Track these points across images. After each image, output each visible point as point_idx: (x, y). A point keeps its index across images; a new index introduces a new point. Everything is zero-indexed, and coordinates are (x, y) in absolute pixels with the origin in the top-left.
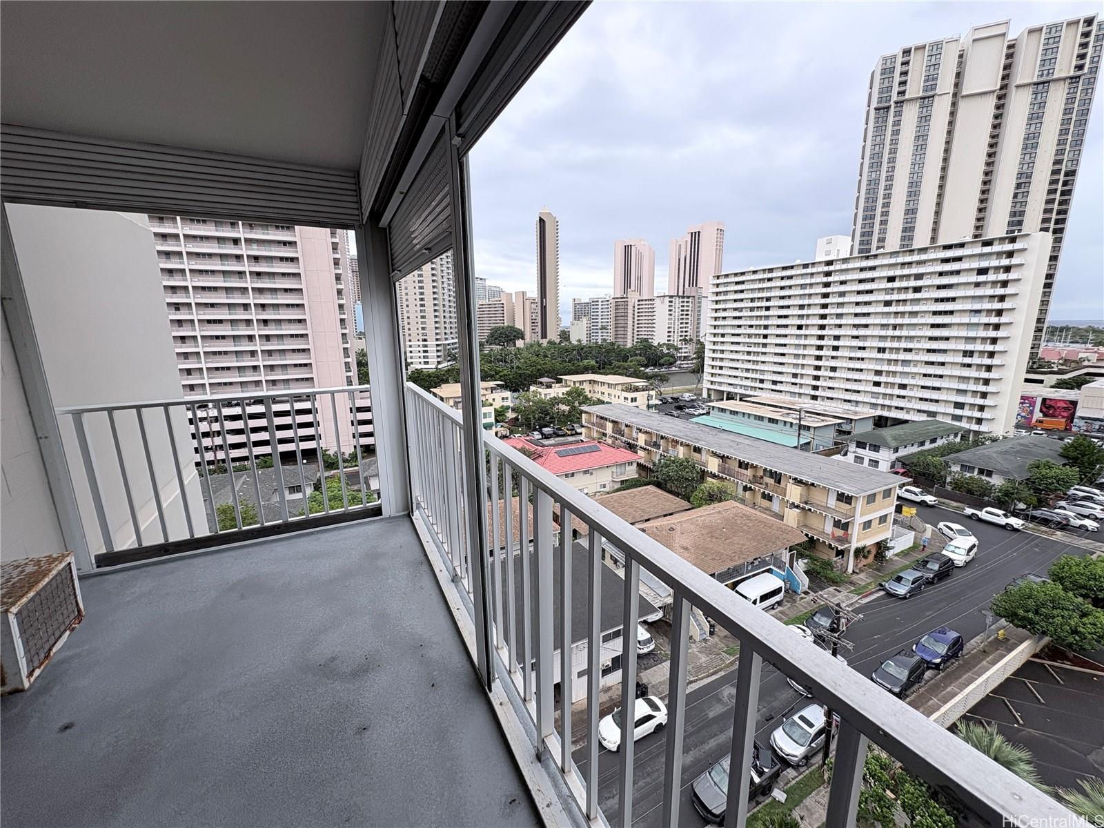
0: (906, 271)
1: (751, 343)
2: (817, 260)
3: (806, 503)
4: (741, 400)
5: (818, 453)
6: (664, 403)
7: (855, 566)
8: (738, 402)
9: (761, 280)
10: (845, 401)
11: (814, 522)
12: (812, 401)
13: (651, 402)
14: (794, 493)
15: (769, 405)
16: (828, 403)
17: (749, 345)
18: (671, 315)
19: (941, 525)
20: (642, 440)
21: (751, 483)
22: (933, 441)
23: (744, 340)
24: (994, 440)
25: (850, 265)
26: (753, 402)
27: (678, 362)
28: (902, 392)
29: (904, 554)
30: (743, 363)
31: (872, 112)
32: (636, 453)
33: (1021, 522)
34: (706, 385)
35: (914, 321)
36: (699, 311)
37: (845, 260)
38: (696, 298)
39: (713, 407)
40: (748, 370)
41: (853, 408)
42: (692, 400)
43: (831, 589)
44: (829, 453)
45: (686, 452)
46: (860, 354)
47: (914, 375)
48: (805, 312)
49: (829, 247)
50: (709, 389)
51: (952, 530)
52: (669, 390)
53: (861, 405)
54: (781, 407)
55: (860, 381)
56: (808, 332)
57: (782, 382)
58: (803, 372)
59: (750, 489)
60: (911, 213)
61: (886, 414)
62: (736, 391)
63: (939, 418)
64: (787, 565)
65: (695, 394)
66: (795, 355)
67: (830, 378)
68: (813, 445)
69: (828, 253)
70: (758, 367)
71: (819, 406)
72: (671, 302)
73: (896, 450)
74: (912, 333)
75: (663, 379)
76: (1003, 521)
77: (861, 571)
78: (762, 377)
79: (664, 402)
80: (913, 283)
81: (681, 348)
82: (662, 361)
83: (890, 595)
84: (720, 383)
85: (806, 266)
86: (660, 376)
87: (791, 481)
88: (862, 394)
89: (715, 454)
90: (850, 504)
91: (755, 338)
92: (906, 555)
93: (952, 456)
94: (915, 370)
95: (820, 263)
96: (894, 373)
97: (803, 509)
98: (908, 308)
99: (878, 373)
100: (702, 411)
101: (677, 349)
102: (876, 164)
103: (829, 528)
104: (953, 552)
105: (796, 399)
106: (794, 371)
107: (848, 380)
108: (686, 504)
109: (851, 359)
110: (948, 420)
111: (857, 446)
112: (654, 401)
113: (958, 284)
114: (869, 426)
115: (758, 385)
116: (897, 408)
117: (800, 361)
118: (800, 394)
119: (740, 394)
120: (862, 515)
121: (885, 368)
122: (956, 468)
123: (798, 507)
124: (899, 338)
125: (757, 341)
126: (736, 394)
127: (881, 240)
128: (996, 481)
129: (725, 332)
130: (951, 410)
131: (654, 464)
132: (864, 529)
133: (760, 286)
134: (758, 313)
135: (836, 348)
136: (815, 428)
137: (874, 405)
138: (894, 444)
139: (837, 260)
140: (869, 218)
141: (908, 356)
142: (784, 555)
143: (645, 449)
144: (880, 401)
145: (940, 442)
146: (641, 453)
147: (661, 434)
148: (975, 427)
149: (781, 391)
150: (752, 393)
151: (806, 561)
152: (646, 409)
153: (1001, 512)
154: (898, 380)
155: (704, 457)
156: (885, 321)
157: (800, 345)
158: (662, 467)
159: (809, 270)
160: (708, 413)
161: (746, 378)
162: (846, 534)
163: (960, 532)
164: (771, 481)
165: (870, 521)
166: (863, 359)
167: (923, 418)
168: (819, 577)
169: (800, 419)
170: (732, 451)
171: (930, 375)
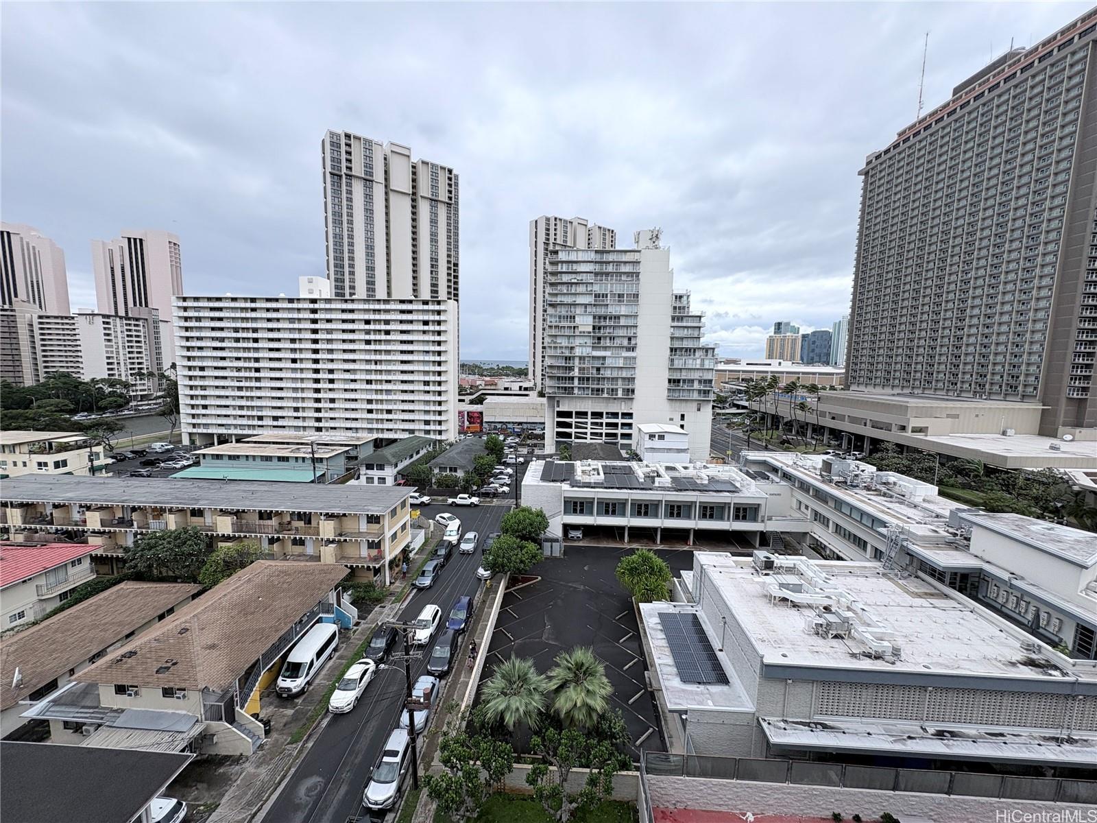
0: (377, 317)
1: (242, 377)
2: (301, 297)
3: (341, 535)
4: (238, 441)
5: (334, 483)
6: (118, 461)
7: (391, 577)
8: (234, 444)
9: (242, 309)
10: (347, 429)
11: (350, 551)
12: (317, 433)
13: (96, 463)
14: (327, 529)
15: (274, 443)
16: (332, 433)
17: (239, 379)
18: (109, 340)
19: (438, 517)
20: (94, 521)
21: (278, 533)
22: (418, 453)
23: (232, 374)
24: (451, 445)
25: (333, 306)
26: (255, 442)
27: (133, 403)
28: (390, 416)
29: (421, 550)
30: (234, 400)
31: (328, 175)
32: (86, 542)
33: (477, 499)
34: (185, 430)
35: (389, 358)
36: (157, 338)
37: (328, 301)
38: (151, 321)
39: (204, 455)
40: (241, 408)
41: (354, 435)
42: (168, 450)
43: (377, 609)
44: (343, 480)
45: (179, 520)
46: (352, 386)
47: (395, 401)
48: (297, 346)
49: (311, 286)
50: (190, 434)
51: (444, 518)
52: (124, 442)
53: (360, 431)
54: (288, 443)
55: (356, 410)
56: (303, 366)
57: (283, 417)
58: (304, 405)
59: (278, 539)
60: (370, 269)
61: (381, 436)
62: (230, 432)
63: (417, 434)
64: (335, 606)
65: (170, 442)
66: (293, 388)
67: (331, 409)
68: (328, 476)
69: (311, 292)
70: (253, 404)
71: (325, 437)
72: (108, 323)
73: (396, 466)
74: (389, 368)
75: (111, 428)
76: (468, 502)
77: (396, 579)
78: (260, 414)
79: (120, 459)
80: (383, 327)
81: (135, 385)
82: (102, 403)
83: (420, 590)
84: (206, 425)
85: (291, 301)
86: (107, 424)
87: (322, 517)
88: (360, 421)
89: (224, 512)
90: (379, 523)
91: (246, 371)
92: (422, 550)
93: (433, 461)
94: (395, 397)
95: (305, 299)
96: (382, 401)
97: (339, 541)
98: (383, 347)
99: (370, 401)
100: (185, 463)
101: (126, 385)
102: (338, 222)
103: (364, 552)
104: (450, 535)
105: (301, 433)
106: (295, 405)
107: (346, 409)
108: (193, 588)
109: (346, 390)
110: (422, 435)
111: (367, 469)
112: (103, 461)
113: (413, 331)
114: (371, 449)
115: (256, 422)
116: (388, 430)
117: (299, 395)
118: (304, 428)
119: (236, 435)
120: (389, 530)
121: (374, 397)
122: (436, 471)
123: (333, 542)
124: (381, 371)
125: (247, 374)
126: (231, 435)
127: (352, 287)
128: (460, 474)
129: (205, 364)
130: (423, 427)
131: (126, 550)
132: (392, 541)
133: (243, 315)
134: (245, 345)
135: (331, 381)
136: (327, 459)
137: (370, 430)
138: (394, 461)
139: (321, 300)
140: (339, 266)
141: (389, 387)
142: (330, 596)
143: (104, 532)
144: (375, 426)
145: (422, 453)
146: (94, 541)
147: (131, 505)
148: (438, 437)
149: (284, 427)
150: (250, 432)
151: (350, 593)
152: (88, 474)
153: (466, 496)
154: (385, 407)
155: (208, 519)
156: (368, 357)
157: (297, 379)
158: (143, 550)
159: (295, 305)
160: (197, 464)
161: (240, 416)
162: (380, 552)
163: (450, 519)
164: (301, 524)
165: (395, 533)
166: (356, 390)
167: (406, 435)
168: (364, 603)
169: (313, 453)
170: (248, 503)
171: (406, 401)
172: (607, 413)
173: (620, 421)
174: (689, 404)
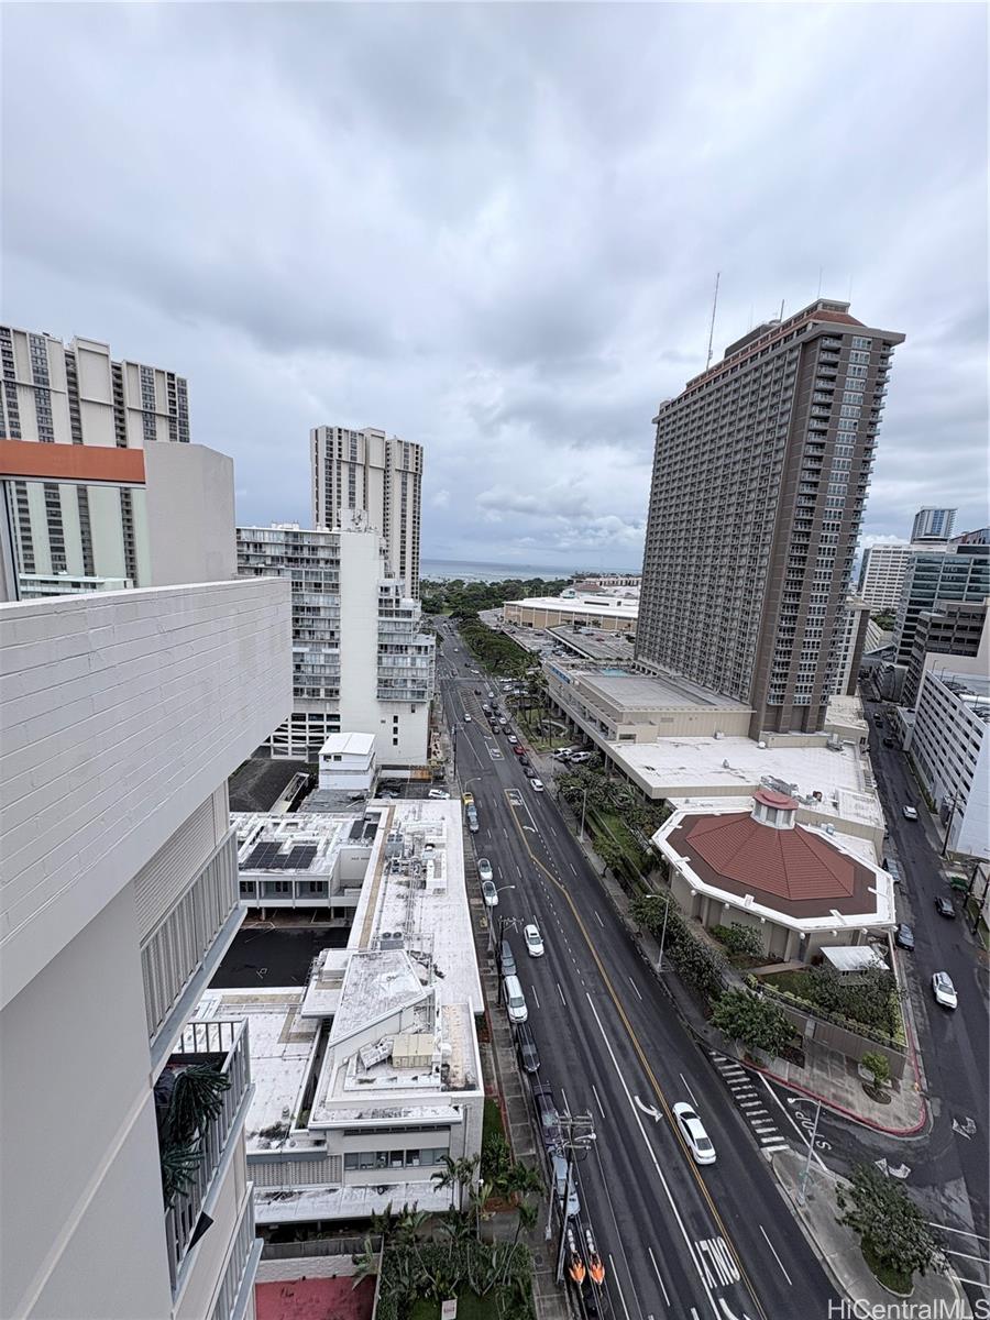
172: (310, 715)
173: (325, 723)
174: (402, 705)
